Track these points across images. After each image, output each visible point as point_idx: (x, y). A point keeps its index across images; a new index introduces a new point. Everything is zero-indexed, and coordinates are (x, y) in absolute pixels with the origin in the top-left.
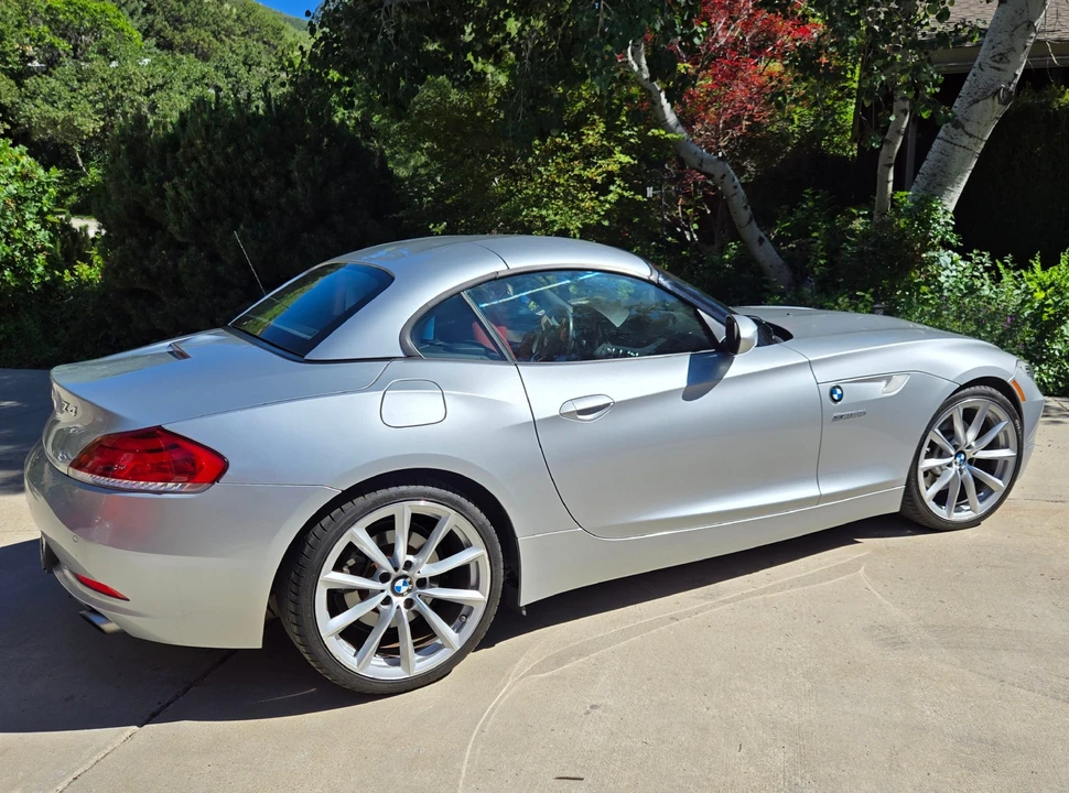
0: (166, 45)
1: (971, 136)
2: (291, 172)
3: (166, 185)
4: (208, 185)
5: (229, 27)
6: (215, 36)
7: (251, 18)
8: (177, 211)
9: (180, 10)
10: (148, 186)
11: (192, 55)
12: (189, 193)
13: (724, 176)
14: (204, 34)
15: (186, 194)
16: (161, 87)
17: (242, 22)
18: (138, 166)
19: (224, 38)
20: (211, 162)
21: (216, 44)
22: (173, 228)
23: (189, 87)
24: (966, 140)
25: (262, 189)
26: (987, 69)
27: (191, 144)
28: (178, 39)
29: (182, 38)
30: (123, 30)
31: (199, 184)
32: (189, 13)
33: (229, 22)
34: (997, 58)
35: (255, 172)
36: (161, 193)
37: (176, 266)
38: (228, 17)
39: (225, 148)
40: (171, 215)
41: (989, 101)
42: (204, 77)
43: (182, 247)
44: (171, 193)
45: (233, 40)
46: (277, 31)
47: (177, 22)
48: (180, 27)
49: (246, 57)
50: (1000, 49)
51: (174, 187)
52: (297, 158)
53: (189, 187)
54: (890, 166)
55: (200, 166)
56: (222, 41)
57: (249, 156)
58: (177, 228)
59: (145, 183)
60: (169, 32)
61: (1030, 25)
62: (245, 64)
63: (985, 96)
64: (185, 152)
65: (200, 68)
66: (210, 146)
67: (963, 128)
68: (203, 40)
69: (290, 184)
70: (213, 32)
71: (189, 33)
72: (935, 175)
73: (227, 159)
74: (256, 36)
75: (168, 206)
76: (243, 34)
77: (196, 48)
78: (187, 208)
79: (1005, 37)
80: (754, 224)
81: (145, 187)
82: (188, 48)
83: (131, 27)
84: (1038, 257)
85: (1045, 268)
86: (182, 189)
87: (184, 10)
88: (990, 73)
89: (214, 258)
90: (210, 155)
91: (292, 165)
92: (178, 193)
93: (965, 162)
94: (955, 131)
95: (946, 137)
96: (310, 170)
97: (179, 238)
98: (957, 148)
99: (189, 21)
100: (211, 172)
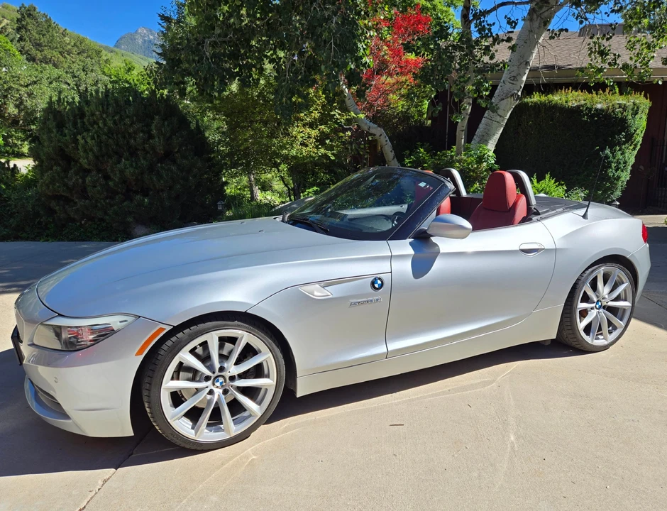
0: (31, 59)
1: (501, 116)
2: (151, 130)
3: (79, 137)
4: (104, 137)
5: (70, 49)
6: (62, 55)
7: (83, 45)
8: (85, 151)
9: (40, 40)
10: (68, 138)
11: (51, 65)
12: (93, 141)
13: (381, 135)
14: (55, 53)
15: (91, 142)
16: (35, 83)
17: (78, 47)
18: (61, 126)
19: (66, 55)
20: (105, 124)
21: (62, 59)
22: (84, 162)
23: (51, 83)
24: (498, 119)
25: (135, 140)
26: (507, 83)
27: (93, 114)
28: (39, 55)
29: (42, 55)
30: (10, 50)
31: (98, 136)
32: (46, 41)
33: (69, 47)
34: (512, 78)
35: (131, 130)
36: (76, 141)
37: (84, 182)
38: (69, 44)
39: (113, 117)
40: (82, 154)
41: (509, 99)
42: (59, 77)
43: (88, 171)
44: (82, 141)
45: (72, 57)
46: (98, 53)
47: (38, 45)
48: (40, 49)
49: (84, 67)
50: (513, 74)
51: (83, 138)
52: (155, 122)
53: (93, 138)
54: (463, 131)
55: (99, 127)
56: (65, 57)
57: (128, 121)
58: (86, 160)
59: (65, 136)
60: (34, 51)
61: (527, 63)
62: (84, 70)
63: (507, 97)
64: (89, 119)
65: (56, 72)
66: (104, 116)
67: (497, 112)
68: (54, 56)
69: (151, 137)
70: (60, 52)
71: (46, 52)
72: (483, 136)
73: (115, 122)
74: (85, 55)
75: (80, 147)
76: (78, 54)
77: (50, 61)
78: (91, 150)
79: (515, 68)
80: (395, 159)
81: (66, 138)
82: (46, 61)
83: (13, 48)
84: (535, 177)
85: (538, 182)
86: (89, 140)
87: (43, 40)
88: (508, 86)
89: (107, 178)
90: (105, 120)
91: (153, 127)
92: (86, 142)
93: (497, 129)
94: (492, 114)
95: (488, 117)
96: (163, 129)
97: (86, 166)
98: (494, 122)
99: (45, 46)
100: (105, 130)
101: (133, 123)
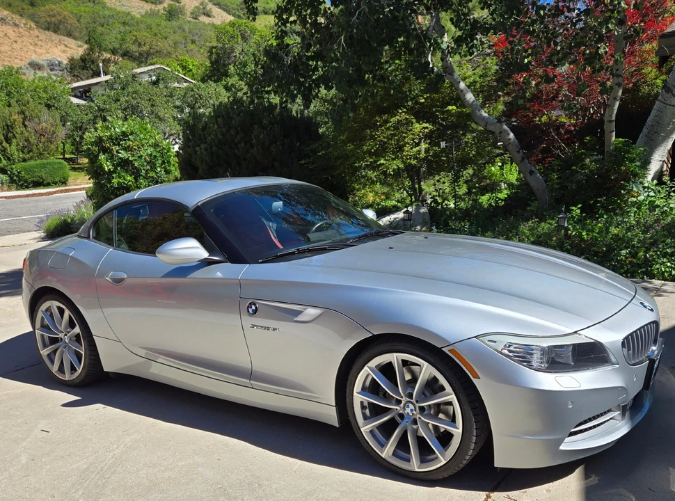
2: (252, 140)
3: (197, 148)
4: (215, 148)
8: (202, 162)
13: (501, 133)
15: (205, 153)
24: (674, 101)
31: (211, 148)
35: (236, 140)
36: (196, 151)
44: (198, 153)
51: (201, 149)
52: (255, 132)
53: (206, 149)
54: (611, 121)
55: (212, 139)
57: (232, 132)
67: (672, 93)
69: (252, 146)
72: (653, 126)
73: (223, 135)
75: (198, 159)
78: (205, 160)
80: (526, 161)
91: (253, 137)
92: (201, 153)
94: (667, 95)
95: (663, 100)
98: (668, 107)
100: (216, 141)
101: (237, 133)
